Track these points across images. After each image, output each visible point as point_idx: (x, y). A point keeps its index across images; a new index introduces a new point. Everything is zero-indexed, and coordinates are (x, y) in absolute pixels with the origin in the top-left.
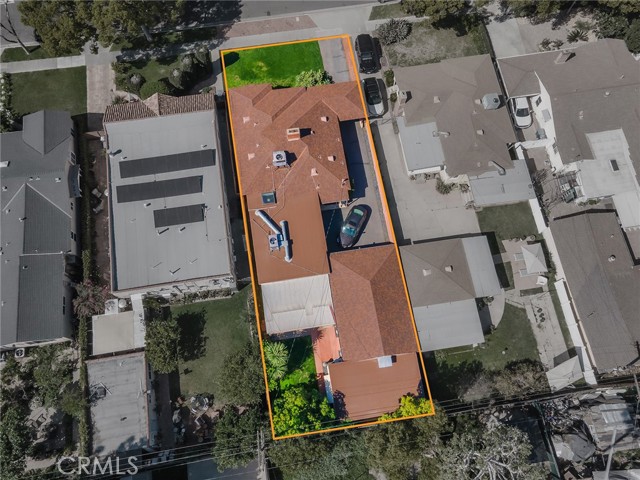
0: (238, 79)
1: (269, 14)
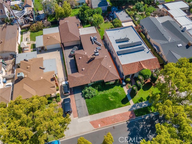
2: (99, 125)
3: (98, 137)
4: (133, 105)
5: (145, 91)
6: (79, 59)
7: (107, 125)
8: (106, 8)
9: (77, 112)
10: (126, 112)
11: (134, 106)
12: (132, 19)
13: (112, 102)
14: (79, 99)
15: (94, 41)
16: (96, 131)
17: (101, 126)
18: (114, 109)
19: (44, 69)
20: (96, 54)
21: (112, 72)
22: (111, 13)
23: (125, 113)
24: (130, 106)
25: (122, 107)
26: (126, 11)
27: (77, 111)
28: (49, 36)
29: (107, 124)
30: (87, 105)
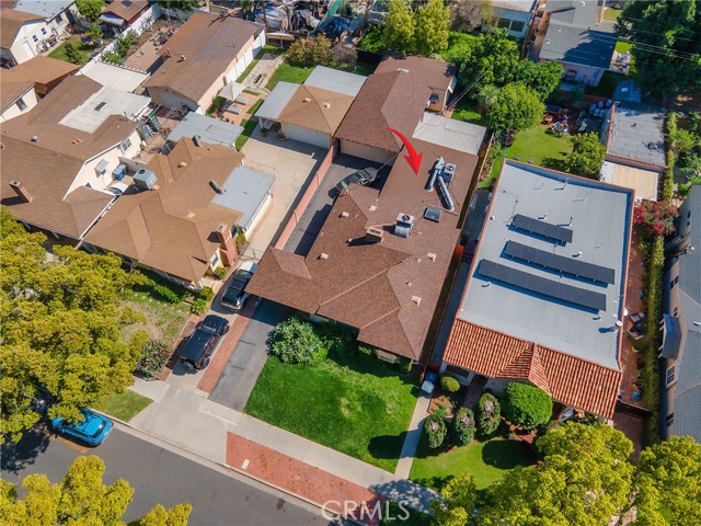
0: (389, 406)
1: (281, 503)
2: (246, 463)
3: (213, 496)
4: (401, 482)
5: (487, 462)
6: (340, 216)
7: (266, 479)
8: (596, 75)
9: (220, 378)
10: (359, 483)
11: (401, 486)
12: (667, 164)
13: (340, 419)
14: (253, 344)
15: (437, 181)
16: (225, 472)
17: (248, 470)
18: (330, 449)
19: (218, 192)
20: (400, 229)
21: (403, 322)
22: (601, 104)
23: (355, 486)
24: (388, 477)
25: (359, 457)
26: (666, 120)
27: (223, 375)
28: (311, 96)
29: (272, 478)
30: (261, 375)
